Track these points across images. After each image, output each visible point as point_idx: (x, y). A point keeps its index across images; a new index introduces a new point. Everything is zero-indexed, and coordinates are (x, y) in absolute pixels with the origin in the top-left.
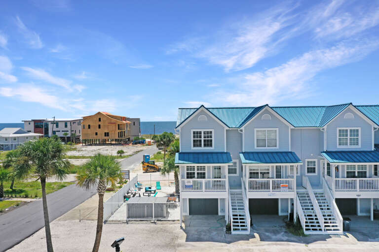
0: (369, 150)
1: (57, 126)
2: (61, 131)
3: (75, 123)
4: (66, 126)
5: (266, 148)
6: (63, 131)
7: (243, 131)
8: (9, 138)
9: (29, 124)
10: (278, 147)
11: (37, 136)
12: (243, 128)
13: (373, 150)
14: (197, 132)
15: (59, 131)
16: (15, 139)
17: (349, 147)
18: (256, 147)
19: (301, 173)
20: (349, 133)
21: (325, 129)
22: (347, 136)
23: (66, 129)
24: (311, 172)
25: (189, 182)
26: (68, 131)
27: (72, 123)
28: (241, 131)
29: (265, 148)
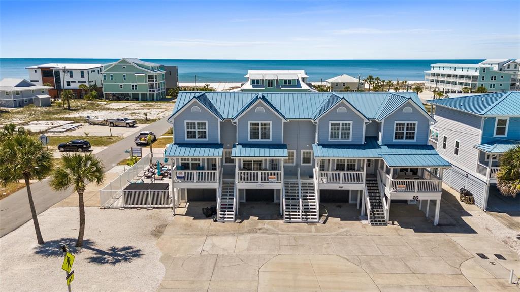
0: (359, 143)
1: (71, 76)
2: (77, 82)
3: (94, 71)
4: (83, 76)
5: (260, 140)
6: (79, 82)
7: (237, 123)
8: (10, 92)
9: (36, 71)
10: (271, 139)
11: (46, 89)
12: (236, 120)
13: (363, 143)
14: (191, 123)
15: (75, 82)
16: (18, 93)
17: (340, 140)
18: (249, 139)
19: (296, 164)
20: (341, 127)
21: (318, 123)
22: (339, 129)
23: (83, 80)
24: (306, 162)
25: (181, 173)
26: (85, 82)
27: (90, 71)
28: (235, 123)
29: (258, 140)
